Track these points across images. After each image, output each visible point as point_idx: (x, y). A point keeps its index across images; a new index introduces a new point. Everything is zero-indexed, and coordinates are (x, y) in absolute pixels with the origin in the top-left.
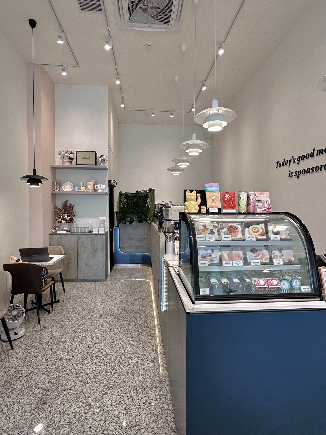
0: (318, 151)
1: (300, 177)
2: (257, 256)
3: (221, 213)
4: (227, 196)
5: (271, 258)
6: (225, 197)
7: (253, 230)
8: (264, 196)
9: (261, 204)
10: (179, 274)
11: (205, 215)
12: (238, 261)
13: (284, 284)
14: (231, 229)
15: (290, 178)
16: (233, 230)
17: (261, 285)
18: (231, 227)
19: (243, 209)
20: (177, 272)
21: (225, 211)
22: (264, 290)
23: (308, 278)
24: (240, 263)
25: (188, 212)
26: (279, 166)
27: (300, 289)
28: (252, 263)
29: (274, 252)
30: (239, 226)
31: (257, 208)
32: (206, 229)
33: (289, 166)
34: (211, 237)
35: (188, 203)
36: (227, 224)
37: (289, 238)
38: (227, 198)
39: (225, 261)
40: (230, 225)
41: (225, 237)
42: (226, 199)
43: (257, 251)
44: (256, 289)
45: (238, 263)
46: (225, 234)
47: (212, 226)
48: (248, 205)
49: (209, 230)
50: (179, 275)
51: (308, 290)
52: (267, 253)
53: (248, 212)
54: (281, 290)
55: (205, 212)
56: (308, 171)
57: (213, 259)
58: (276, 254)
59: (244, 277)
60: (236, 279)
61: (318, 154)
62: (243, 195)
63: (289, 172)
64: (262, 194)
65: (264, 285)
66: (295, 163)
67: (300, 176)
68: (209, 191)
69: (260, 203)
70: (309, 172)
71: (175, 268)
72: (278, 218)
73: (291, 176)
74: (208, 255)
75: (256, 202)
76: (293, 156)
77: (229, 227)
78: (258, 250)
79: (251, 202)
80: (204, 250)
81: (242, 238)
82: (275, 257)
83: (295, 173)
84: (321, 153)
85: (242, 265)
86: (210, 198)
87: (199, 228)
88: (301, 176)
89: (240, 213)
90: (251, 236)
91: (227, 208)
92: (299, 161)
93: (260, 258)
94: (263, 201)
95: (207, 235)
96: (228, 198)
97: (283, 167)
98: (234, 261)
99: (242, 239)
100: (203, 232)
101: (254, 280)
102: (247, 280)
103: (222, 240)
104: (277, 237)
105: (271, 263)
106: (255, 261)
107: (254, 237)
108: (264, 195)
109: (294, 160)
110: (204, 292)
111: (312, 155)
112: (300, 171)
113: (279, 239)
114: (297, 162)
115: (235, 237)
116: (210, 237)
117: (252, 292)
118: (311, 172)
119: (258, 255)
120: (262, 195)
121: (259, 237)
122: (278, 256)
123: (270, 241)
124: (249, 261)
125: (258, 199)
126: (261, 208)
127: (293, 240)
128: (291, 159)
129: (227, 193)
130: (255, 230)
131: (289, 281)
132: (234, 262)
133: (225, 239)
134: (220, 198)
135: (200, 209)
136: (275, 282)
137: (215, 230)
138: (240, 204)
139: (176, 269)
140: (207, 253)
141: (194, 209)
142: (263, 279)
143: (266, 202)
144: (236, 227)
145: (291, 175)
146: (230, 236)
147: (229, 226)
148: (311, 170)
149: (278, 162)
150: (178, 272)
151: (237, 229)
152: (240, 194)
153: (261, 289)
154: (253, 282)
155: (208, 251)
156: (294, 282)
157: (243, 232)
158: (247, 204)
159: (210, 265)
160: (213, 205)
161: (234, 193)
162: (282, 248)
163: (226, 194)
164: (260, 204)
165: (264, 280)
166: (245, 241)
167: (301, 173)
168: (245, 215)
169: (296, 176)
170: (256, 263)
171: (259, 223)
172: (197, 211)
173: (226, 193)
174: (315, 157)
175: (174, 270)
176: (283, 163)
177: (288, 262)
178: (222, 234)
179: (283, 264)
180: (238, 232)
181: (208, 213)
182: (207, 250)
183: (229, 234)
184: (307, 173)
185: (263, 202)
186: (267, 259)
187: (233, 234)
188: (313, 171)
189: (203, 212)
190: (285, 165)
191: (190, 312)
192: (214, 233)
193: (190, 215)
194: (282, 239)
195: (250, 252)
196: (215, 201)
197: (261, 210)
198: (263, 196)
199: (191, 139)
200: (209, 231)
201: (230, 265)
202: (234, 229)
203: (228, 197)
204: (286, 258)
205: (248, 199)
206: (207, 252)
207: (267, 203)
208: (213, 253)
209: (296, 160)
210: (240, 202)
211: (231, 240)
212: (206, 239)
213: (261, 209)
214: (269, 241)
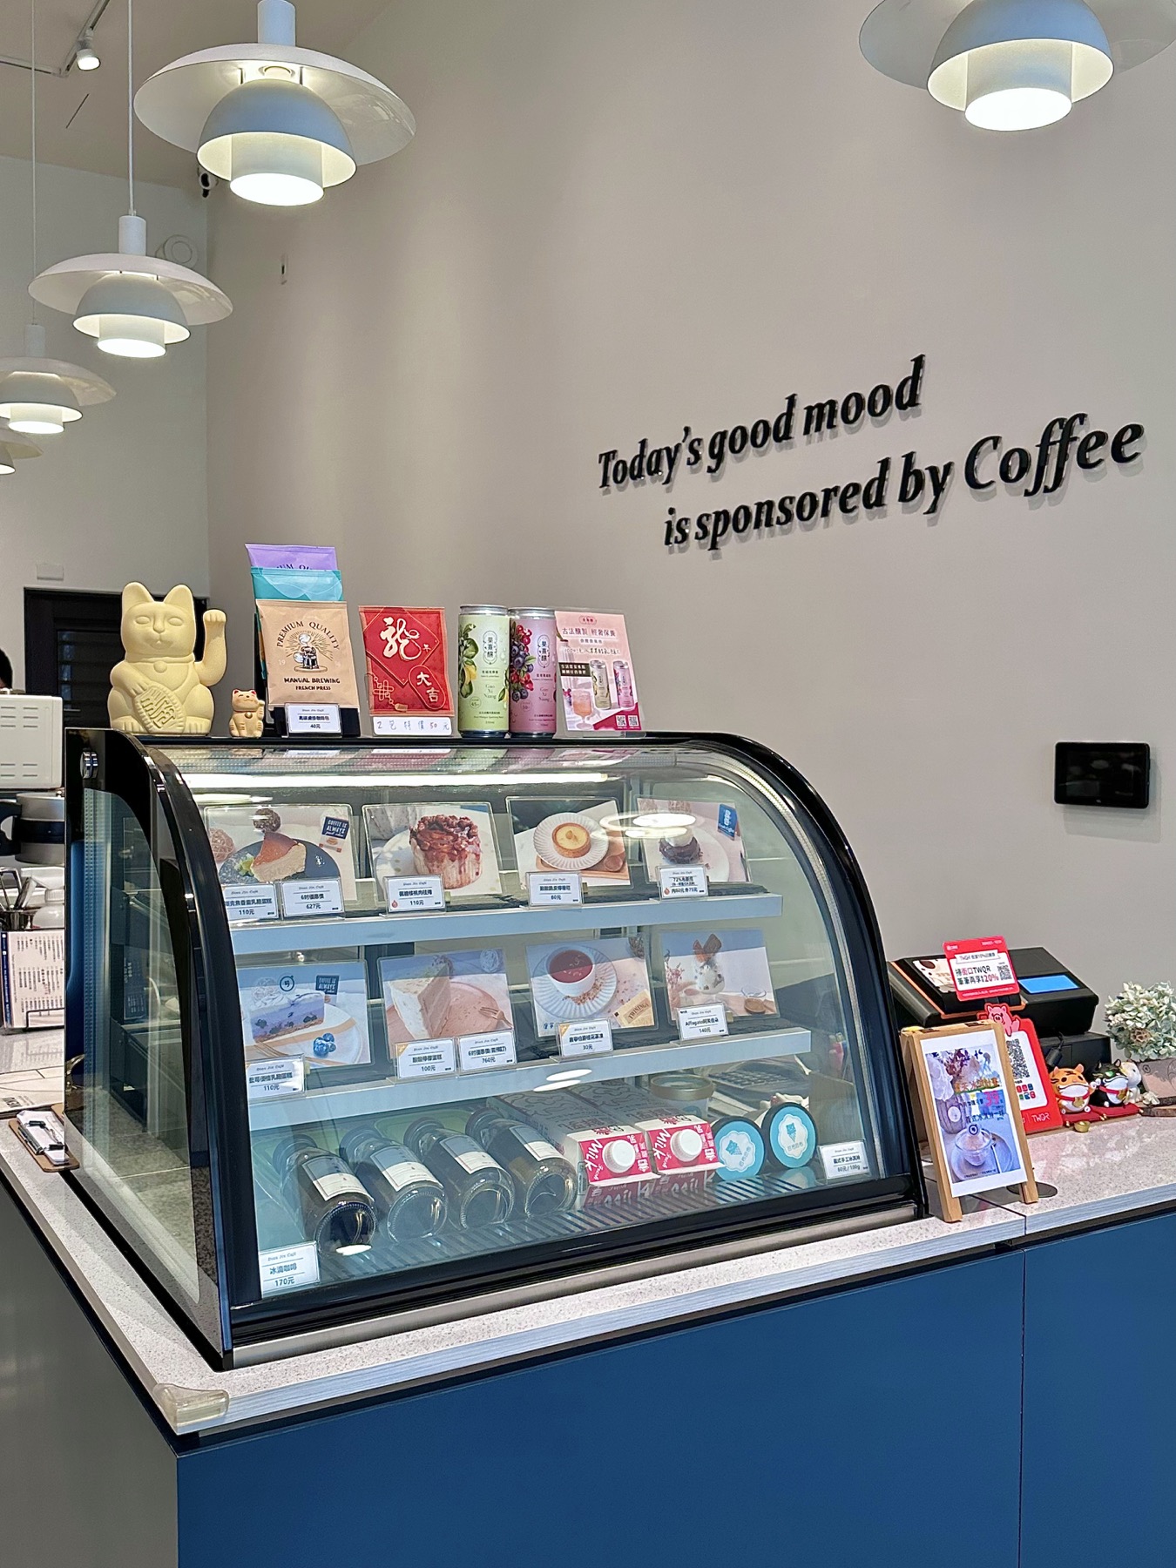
0: (810, 409)
1: (723, 549)
2: (588, 994)
3: (363, 736)
4: (391, 630)
5: (660, 1001)
6: (384, 635)
7: (560, 842)
8: (603, 638)
9: (587, 685)
10: (66, 1163)
11: (256, 753)
12: (487, 1040)
13: (732, 1148)
14: (436, 836)
15: (671, 551)
16: (445, 848)
17: (620, 1167)
18: (436, 825)
19: (490, 714)
20: (47, 1152)
21: (385, 725)
22: (634, 1197)
23: (852, 1097)
24: (499, 1049)
25: (138, 727)
26: (616, 480)
27: (815, 1162)
28: (565, 1039)
29: (673, 967)
30: (482, 820)
31: (567, 708)
32: (283, 848)
33: (668, 481)
34: (316, 896)
35: (137, 668)
36: (409, 809)
37: (744, 880)
38: (392, 642)
39: (411, 1046)
40: (431, 811)
41: (406, 894)
42: (388, 653)
43: (587, 968)
44: (591, 1200)
45: (488, 1051)
46: (400, 873)
47: (319, 825)
48: (515, 690)
49: (300, 853)
50: (68, 1174)
51: (855, 1167)
52: (636, 970)
53: (514, 735)
54: (721, 1183)
55: (259, 734)
56: (763, 515)
57: (328, 1037)
58: (684, 979)
59: (520, 1132)
60: (476, 1150)
61: (813, 426)
62: (490, 628)
63: (669, 518)
64: (589, 628)
65: (634, 1170)
66: (697, 465)
67: (725, 543)
68: (276, 595)
69: (581, 680)
70: (768, 524)
71: (32, 1124)
72: (675, 767)
73: (680, 539)
74: (299, 1013)
75: (559, 674)
76: (687, 430)
77: (423, 827)
78: (593, 962)
79: (533, 675)
80: (272, 983)
81: (499, 892)
82: (682, 995)
83: (700, 524)
84: (824, 424)
85: (514, 1059)
86: (285, 643)
87: (229, 840)
88: (730, 540)
89: (470, 739)
90: (555, 879)
91: (397, 706)
92: (719, 457)
93: (606, 1007)
94: (599, 667)
95: (290, 888)
96: (399, 644)
97: (636, 486)
98: (462, 1040)
99: (503, 899)
100: (257, 862)
101: (579, 1143)
102: (540, 1149)
103: (384, 911)
104: (689, 879)
105: (664, 1030)
106: (585, 1027)
107: (573, 880)
108: (600, 632)
109: (692, 450)
110: (287, 1268)
111: (779, 432)
112: (725, 513)
113: (702, 886)
114: (707, 461)
115: (461, 886)
116: (312, 897)
117: (570, 1218)
118: (779, 522)
119: (595, 987)
120: (589, 631)
121: (597, 881)
122: (697, 987)
123: (658, 902)
124: (550, 1032)
125: (571, 656)
126: (587, 709)
127: (766, 892)
128: (681, 442)
129: (396, 612)
130: (569, 838)
131: (756, 1126)
132: (466, 1043)
133: (405, 904)
134: (348, 640)
135: (223, 708)
136: (689, 1143)
137: (339, 850)
138: (470, 683)
139: (34, 1132)
140: (293, 1004)
141: (180, 709)
142: (627, 1130)
143: (611, 677)
144: (464, 824)
145: (675, 532)
146: (434, 882)
147: (423, 820)
148: (777, 513)
149: (607, 457)
150: (59, 1156)
151: (469, 836)
152: (471, 620)
153: (619, 1197)
154: (573, 1157)
155: (299, 990)
156: (783, 1128)
157: (507, 859)
158: (511, 682)
159: (315, 1080)
160: (311, 684)
161: (439, 613)
162: (713, 937)
163: (389, 621)
164: (582, 685)
165: (633, 1140)
166: (522, 909)
167: (731, 525)
168: (500, 753)
169: (703, 537)
170: (589, 1037)
171: (592, 798)
172: (201, 726)
173: (388, 612)
174: (795, 439)
175: (28, 1141)
176: (636, 464)
177: (747, 1014)
178: (383, 870)
179: (726, 1032)
180: (478, 856)
181: (274, 739)
182: (288, 981)
183: (425, 870)
184: (757, 526)
185: (596, 674)
186: (641, 1007)
187: (451, 869)
188: (789, 518)
189: (245, 734)
190: (647, 477)
191: (196, 1434)
192: (331, 871)
193: (166, 753)
194: (714, 890)
195: (549, 975)
196: (319, 663)
197: (587, 722)
198: (597, 637)
199: (110, 244)
200: (296, 859)
201: (440, 1068)
202: (456, 838)
203: (403, 636)
204: (737, 997)
205: (518, 655)
206: (293, 997)
207: (620, 679)
208: (327, 1000)
209: (704, 452)
210: (471, 668)
211: (442, 905)
212: (288, 913)
213: (590, 713)
214: (652, 901)
